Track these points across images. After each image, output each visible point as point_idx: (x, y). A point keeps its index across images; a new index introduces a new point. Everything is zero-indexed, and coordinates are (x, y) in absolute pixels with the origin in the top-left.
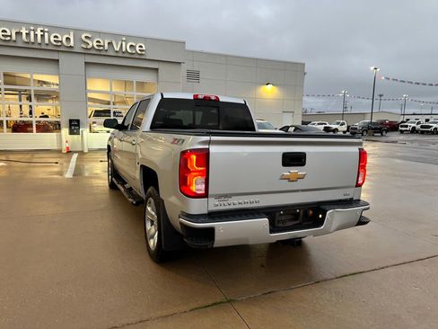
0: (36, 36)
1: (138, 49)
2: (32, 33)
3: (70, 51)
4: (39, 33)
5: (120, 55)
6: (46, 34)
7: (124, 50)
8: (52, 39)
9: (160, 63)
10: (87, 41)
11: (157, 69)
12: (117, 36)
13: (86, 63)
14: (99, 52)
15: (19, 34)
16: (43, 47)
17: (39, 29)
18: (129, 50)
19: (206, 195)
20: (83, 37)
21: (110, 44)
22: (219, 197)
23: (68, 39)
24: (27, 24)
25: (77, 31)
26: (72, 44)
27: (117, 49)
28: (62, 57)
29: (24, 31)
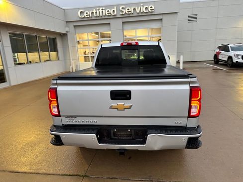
0: (99, 12)
1: (149, 9)
2: (98, 11)
3: (115, 17)
4: (101, 11)
5: (140, 14)
6: (104, 11)
7: (142, 11)
8: (107, 12)
9: (164, 15)
10: (123, 10)
11: (162, 19)
12: (138, 4)
13: (123, 22)
14: (129, 15)
15: (92, 13)
16: (103, 18)
17: (101, 9)
18: (145, 11)
19: (59, 115)
20: (121, 8)
21: (134, 9)
22: (68, 117)
23: (114, 11)
24: (95, 7)
25: (118, 6)
26: (115, 13)
27: (138, 11)
28: (111, 21)
29: (94, 11)
